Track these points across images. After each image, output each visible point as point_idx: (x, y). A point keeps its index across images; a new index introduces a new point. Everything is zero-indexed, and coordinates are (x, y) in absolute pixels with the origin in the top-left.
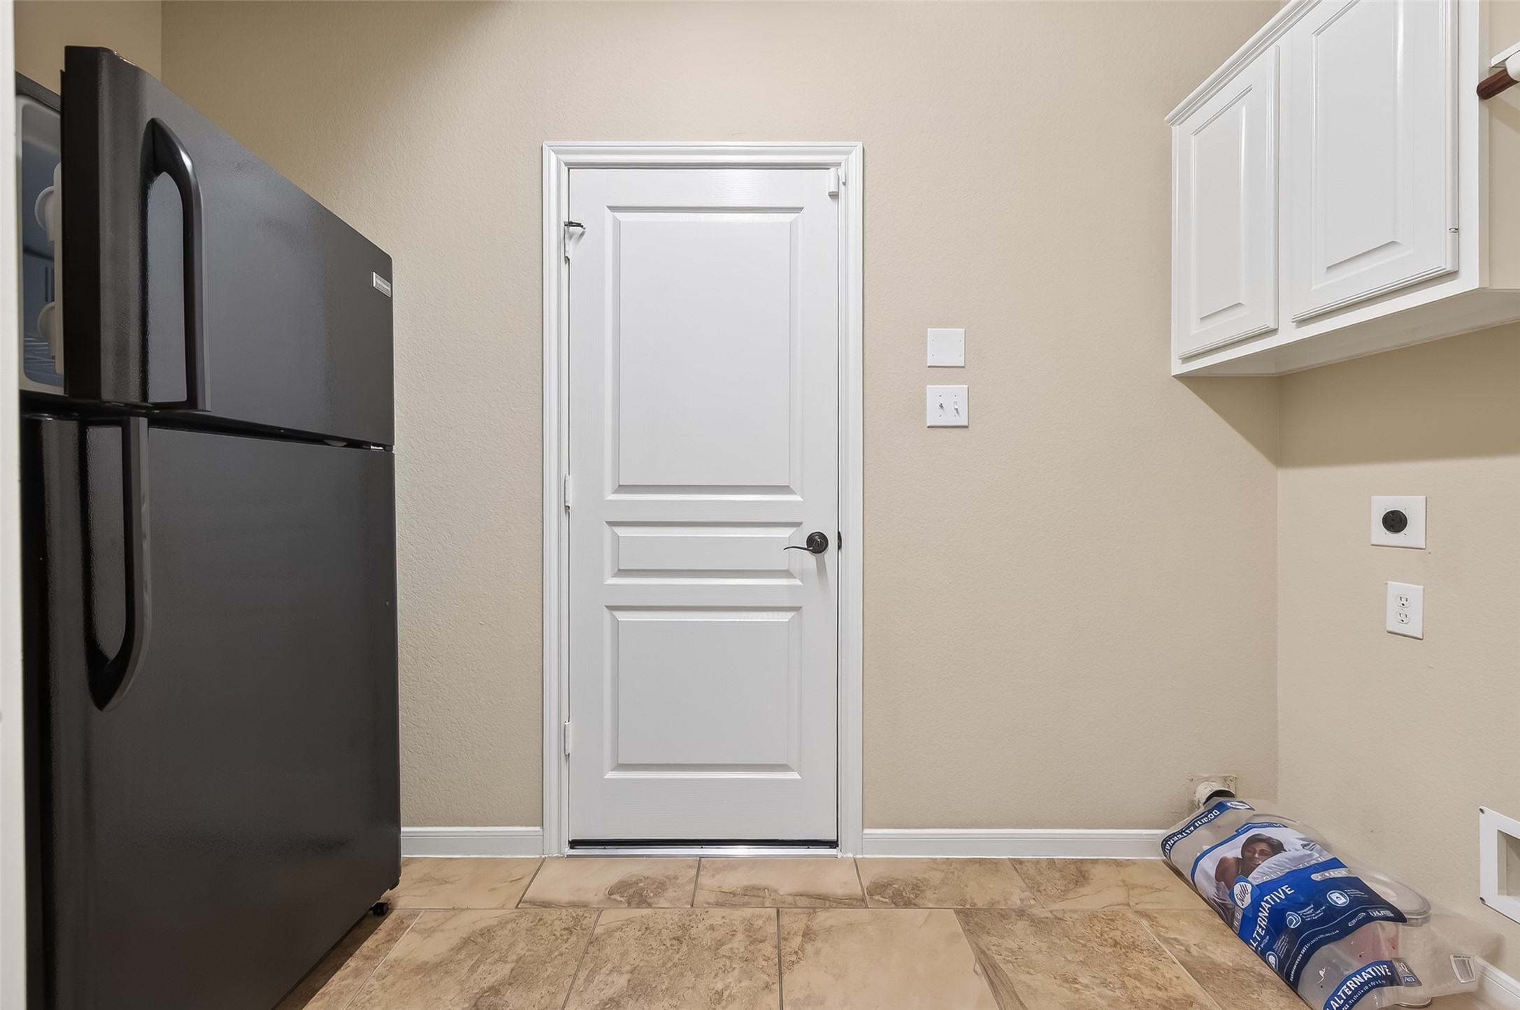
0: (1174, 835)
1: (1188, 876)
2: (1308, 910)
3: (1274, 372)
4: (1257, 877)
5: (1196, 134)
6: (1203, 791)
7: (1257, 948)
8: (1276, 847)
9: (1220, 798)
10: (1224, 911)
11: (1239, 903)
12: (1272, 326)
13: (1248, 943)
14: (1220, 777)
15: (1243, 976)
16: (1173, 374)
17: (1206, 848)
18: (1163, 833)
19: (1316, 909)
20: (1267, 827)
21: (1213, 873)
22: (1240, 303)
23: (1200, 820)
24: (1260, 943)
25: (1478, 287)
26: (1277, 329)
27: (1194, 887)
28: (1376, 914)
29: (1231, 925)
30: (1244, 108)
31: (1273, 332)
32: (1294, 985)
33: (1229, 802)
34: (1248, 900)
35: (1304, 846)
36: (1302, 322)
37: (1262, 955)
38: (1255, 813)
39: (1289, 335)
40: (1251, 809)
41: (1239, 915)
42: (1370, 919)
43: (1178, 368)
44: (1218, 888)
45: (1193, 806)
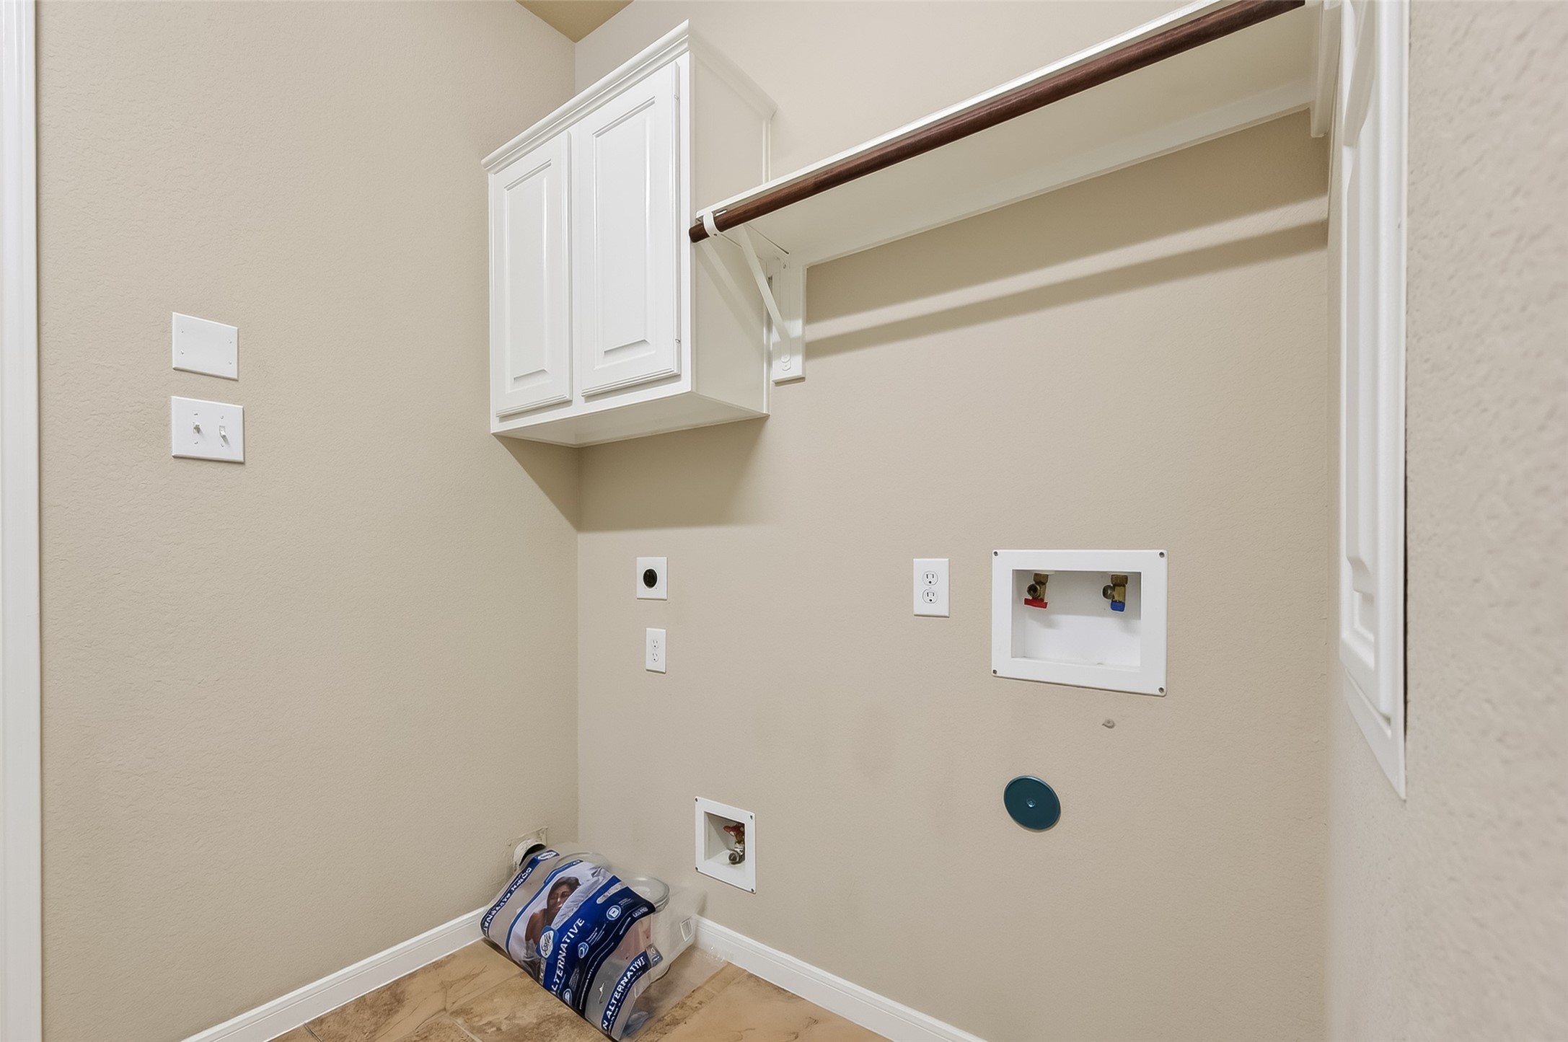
0: (492, 909)
1: (504, 947)
2: (594, 935)
3: (574, 443)
4: (557, 923)
5: (508, 190)
6: (520, 851)
7: (556, 991)
8: (573, 884)
9: (532, 856)
10: (531, 968)
11: (543, 955)
12: (568, 397)
13: (550, 989)
14: (534, 833)
15: (544, 1027)
16: (492, 432)
17: (519, 911)
18: (482, 911)
19: (598, 931)
20: (569, 867)
21: (523, 934)
22: (544, 370)
23: (513, 886)
24: (559, 984)
25: (690, 390)
26: (571, 401)
27: (509, 956)
28: (636, 915)
29: (537, 979)
30: (545, 180)
31: (567, 403)
32: (582, 1013)
33: (539, 855)
34: (551, 948)
35: (593, 874)
36: (590, 397)
37: (560, 996)
38: (560, 857)
39: (581, 408)
40: (557, 855)
41: (543, 967)
42: (634, 920)
43: (497, 427)
44: (527, 948)
45: (511, 870)
